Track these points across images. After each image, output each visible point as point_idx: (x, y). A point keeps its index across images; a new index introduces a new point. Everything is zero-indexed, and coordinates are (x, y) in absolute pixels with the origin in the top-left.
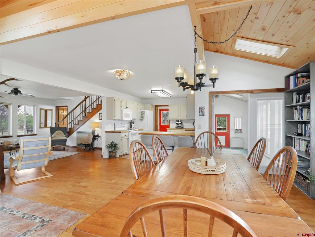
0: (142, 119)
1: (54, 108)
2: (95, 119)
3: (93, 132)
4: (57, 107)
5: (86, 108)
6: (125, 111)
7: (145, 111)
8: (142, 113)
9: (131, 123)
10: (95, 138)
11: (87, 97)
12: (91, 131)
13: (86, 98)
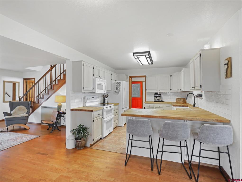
0: (118, 91)
1: (21, 81)
2: (62, 92)
3: (59, 107)
4: (24, 79)
5: (52, 81)
6: (98, 81)
7: (121, 82)
8: (118, 84)
9: (105, 96)
10: (61, 115)
11: (53, 66)
12: (56, 106)
13: (52, 68)
